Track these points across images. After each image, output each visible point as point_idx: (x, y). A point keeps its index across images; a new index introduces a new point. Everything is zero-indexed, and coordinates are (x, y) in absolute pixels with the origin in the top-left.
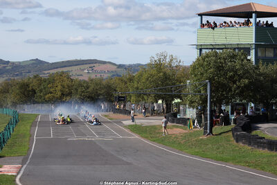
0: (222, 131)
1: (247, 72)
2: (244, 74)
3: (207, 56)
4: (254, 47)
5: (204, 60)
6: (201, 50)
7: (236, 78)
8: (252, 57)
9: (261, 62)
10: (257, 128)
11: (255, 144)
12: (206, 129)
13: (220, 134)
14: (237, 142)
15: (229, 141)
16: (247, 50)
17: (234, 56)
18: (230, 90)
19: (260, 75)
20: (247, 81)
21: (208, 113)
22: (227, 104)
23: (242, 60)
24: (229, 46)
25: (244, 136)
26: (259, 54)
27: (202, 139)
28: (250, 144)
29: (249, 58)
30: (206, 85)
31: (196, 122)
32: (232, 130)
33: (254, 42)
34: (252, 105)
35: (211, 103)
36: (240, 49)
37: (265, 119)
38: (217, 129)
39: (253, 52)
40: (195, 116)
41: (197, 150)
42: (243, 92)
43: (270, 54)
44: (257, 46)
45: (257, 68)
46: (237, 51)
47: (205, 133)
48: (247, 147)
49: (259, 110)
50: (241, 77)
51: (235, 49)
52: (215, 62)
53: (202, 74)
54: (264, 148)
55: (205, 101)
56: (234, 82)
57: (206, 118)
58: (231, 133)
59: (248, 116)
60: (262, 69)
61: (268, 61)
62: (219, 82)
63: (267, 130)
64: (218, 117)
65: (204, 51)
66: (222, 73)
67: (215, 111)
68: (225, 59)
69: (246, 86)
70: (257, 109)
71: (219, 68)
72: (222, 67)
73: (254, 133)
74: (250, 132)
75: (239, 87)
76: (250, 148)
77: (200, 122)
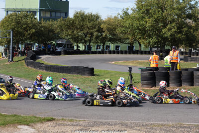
0: (19, 59)
1: (34, 25)
2: (33, 26)
3: (11, 15)
4: (38, 10)
5: (9, 17)
6: (7, 12)
7: (28, 28)
8: (37, 16)
9: (42, 19)
10: (39, 58)
11: (38, 67)
12: (9, 58)
13: (18, 61)
14: (28, 66)
15: (23, 65)
16: (34, 13)
17: (26, 16)
18: (24, 36)
19: (42, 27)
20: (34, 30)
21: (11, 49)
22: (22, 44)
23: (32, 18)
24: (24, 10)
25: (31, 63)
26: (42, 15)
27: (7, 64)
28: (35, 68)
29: (35, 17)
30: (10, 33)
31: (4, 54)
32: (25, 59)
33: (39, 8)
34: (37, 44)
35: (13, 43)
36: (30, 12)
37: (44, 53)
38: (15, 58)
39: (38, 14)
40: (3, 51)
41: (3, 71)
42: (31, 37)
43: (48, 15)
44: (41, 10)
45: (40, 23)
46: (29, 13)
47: (9, 60)
48: (33, 69)
49: (41, 47)
50: (31, 28)
51: (27, 12)
52: (16, 19)
53: (8, 26)
54: (43, 69)
55: (9, 42)
56: (27, 31)
57: (10, 52)
58: (24, 61)
59: (34, 51)
60: (43, 24)
61: (46, 19)
62: (18, 31)
63: (45, 59)
64: (17, 51)
65: (9, 12)
66: (20, 25)
67: (15, 48)
68: (21, 17)
69: (33, 33)
70: (40, 47)
71: (18, 23)
72: (20, 22)
73: (37, 61)
74: (35, 60)
75: (29, 34)
76: (35, 69)
77: (6, 54)
